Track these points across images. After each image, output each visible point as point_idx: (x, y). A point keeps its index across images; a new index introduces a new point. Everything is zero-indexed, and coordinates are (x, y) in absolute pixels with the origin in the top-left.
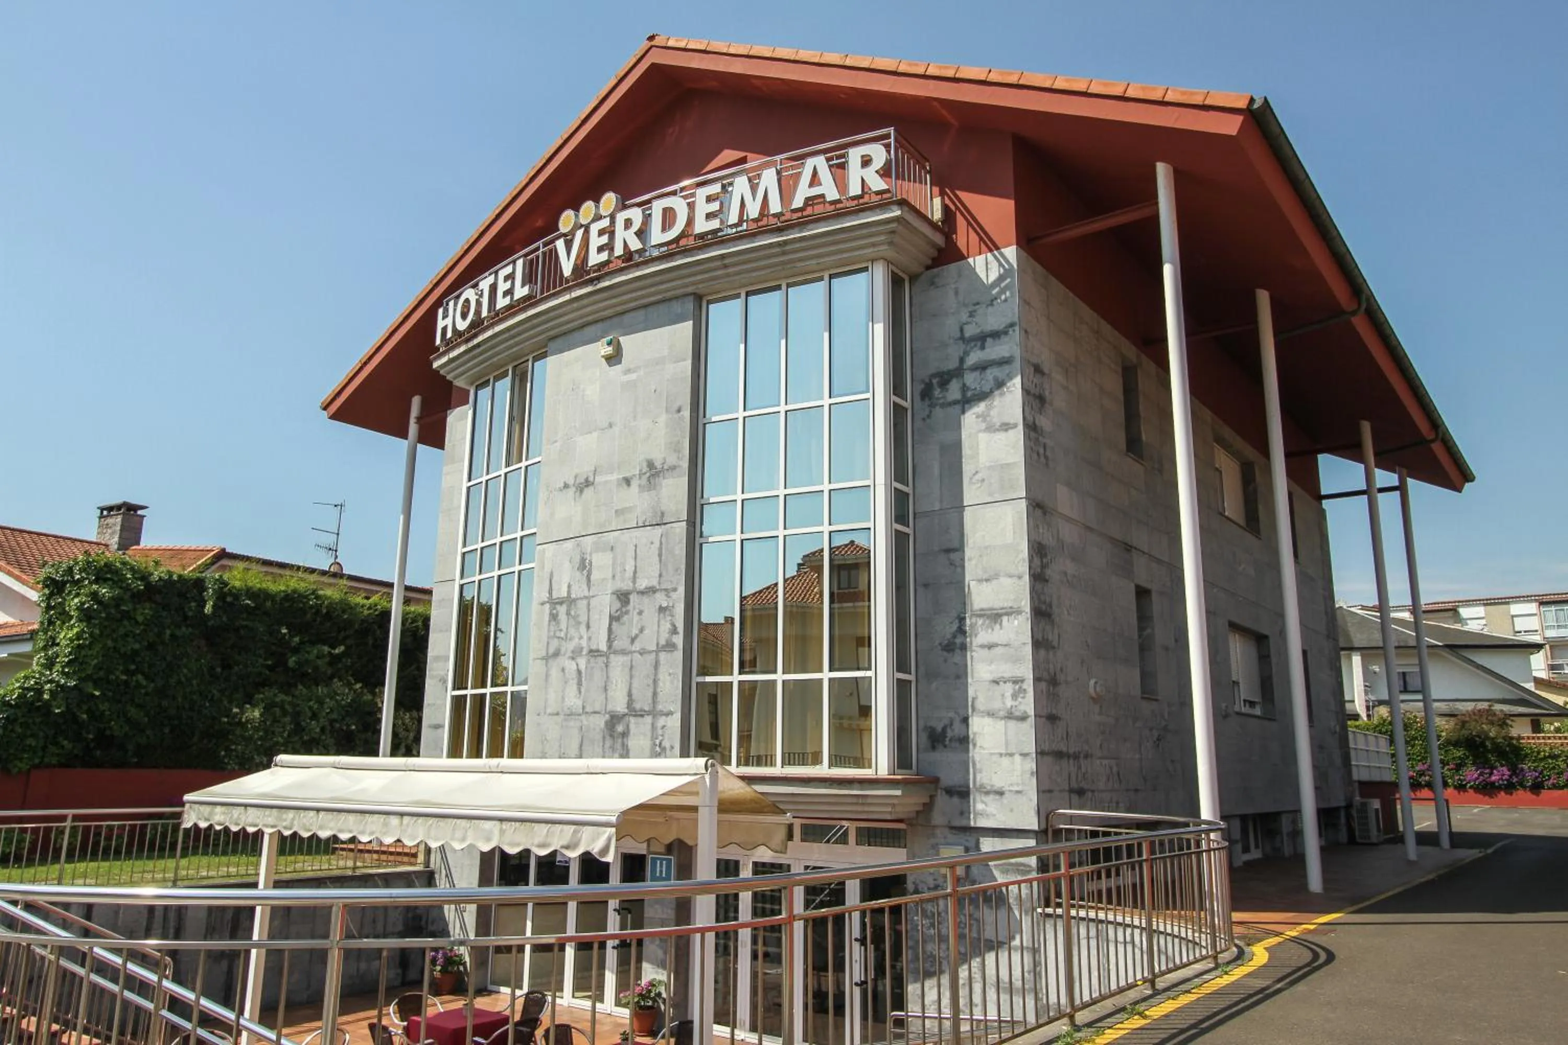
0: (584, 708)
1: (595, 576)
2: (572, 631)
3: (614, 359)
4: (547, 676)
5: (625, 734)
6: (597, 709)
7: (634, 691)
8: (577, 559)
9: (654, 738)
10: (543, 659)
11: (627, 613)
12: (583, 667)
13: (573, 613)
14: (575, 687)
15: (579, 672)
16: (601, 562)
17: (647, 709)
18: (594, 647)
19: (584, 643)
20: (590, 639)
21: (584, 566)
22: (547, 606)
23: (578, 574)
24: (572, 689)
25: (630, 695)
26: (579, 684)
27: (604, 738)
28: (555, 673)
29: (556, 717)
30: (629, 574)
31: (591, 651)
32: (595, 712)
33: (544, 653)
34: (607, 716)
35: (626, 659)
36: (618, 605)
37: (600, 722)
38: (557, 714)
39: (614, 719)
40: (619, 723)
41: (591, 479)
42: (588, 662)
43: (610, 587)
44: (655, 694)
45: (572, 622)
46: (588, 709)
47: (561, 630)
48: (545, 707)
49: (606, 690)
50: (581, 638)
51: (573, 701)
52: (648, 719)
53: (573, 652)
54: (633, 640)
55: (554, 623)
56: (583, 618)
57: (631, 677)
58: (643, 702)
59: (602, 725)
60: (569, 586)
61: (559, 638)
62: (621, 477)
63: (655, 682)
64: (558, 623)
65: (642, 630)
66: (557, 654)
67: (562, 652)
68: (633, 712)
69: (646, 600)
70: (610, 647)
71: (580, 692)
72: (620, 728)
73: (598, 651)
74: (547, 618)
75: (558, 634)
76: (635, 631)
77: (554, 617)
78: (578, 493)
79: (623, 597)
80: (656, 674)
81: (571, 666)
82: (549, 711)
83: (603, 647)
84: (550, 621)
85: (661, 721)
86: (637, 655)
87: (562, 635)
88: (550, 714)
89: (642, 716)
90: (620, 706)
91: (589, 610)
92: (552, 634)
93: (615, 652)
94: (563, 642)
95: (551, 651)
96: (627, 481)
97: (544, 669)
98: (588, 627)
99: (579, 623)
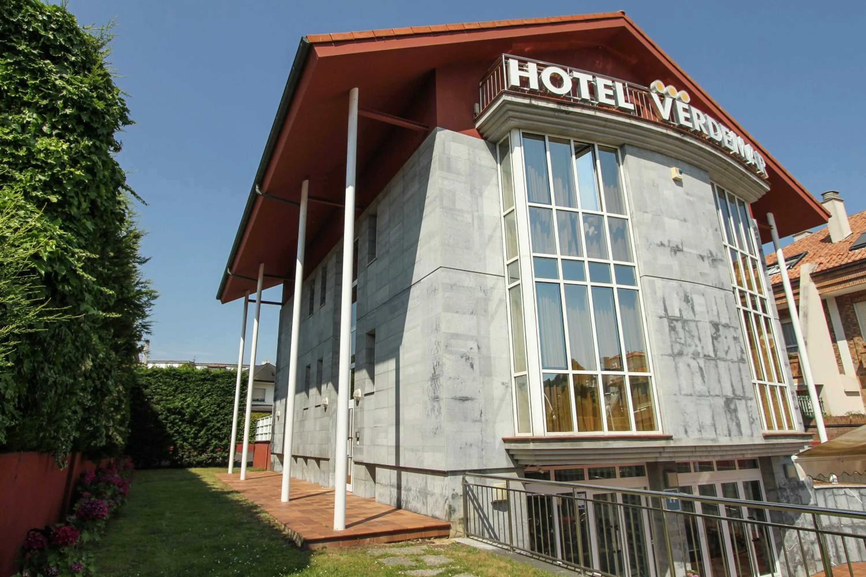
0: (709, 392)
1: (697, 308)
2: (689, 341)
3: (678, 181)
4: (676, 368)
5: (735, 410)
6: (718, 394)
7: (734, 384)
8: (682, 294)
9: (748, 413)
10: (670, 355)
11: (720, 336)
12: (702, 365)
13: (687, 328)
14: (700, 379)
15: (701, 368)
16: (697, 299)
17: (742, 395)
18: (707, 354)
19: (699, 349)
20: (703, 348)
21: (687, 299)
22: (665, 320)
23: (684, 304)
24: (698, 379)
25: (732, 386)
26: (703, 376)
27: (725, 412)
28: (682, 366)
29: (689, 397)
30: (715, 313)
31: (705, 356)
32: (717, 396)
33: (669, 352)
34: (724, 399)
35: (726, 364)
36: (714, 331)
37: (721, 402)
38: (691, 395)
39: (728, 401)
40: (731, 403)
41: (680, 247)
42: (705, 362)
43: (707, 318)
44: (743, 387)
45: (688, 335)
46: (712, 393)
47: (681, 339)
48: (680, 390)
49: (719, 381)
50: (696, 346)
51: (699, 386)
52: (743, 401)
53: (693, 354)
54: (727, 352)
55: (673, 332)
56: (695, 333)
57: (731, 375)
58: (739, 392)
59: (723, 404)
60: (680, 311)
61: (680, 343)
62: (698, 253)
63: (741, 379)
64: (677, 333)
65: (729, 348)
66: (681, 354)
67: (685, 352)
68: (736, 397)
69: (726, 330)
70: (716, 355)
71: (704, 382)
72: (732, 406)
73: (709, 356)
74: (667, 329)
75: (678, 340)
76: (726, 349)
77: (673, 329)
78: (673, 253)
79: (716, 326)
80: (741, 375)
81: (694, 364)
82: (683, 392)
83: (712, 354)
84: (670, 331)
85: (750, 403)
86: (730, 363)
87: (682, 341)
88: (684, 395)
89: (740, 399)
90: (730, 394)
91: (698, 330)
92: (674, 339)
93: (719, 359)
94: (684, 347)
95: (676, 351)
96: (702, 258)
97: (674, 363)
98: (700, 340)
99: (693, 336)
